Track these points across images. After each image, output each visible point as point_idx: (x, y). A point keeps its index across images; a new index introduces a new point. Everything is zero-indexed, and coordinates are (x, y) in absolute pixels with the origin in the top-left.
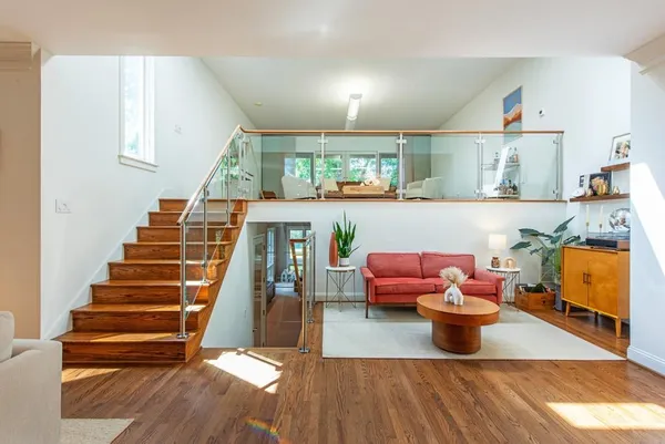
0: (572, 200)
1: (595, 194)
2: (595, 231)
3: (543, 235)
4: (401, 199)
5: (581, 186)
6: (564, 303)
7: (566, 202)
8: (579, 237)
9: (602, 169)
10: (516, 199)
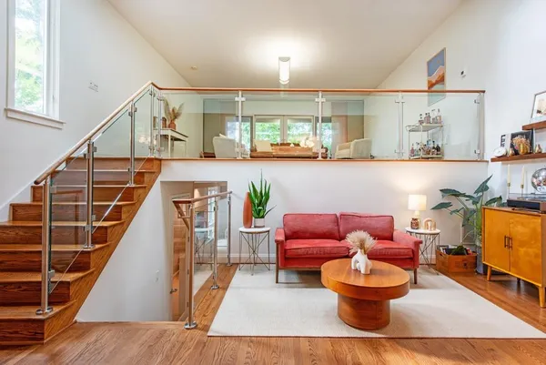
0: (493, 160)
1: (516, 153)
2: (516, 192)
3: (464, 195)
4: (320, 158)
5: (502, 145)
6: (486, 267)
7: (487, 162)
8: (501, 197)
9: (524, 128)
10: (440, 159)
